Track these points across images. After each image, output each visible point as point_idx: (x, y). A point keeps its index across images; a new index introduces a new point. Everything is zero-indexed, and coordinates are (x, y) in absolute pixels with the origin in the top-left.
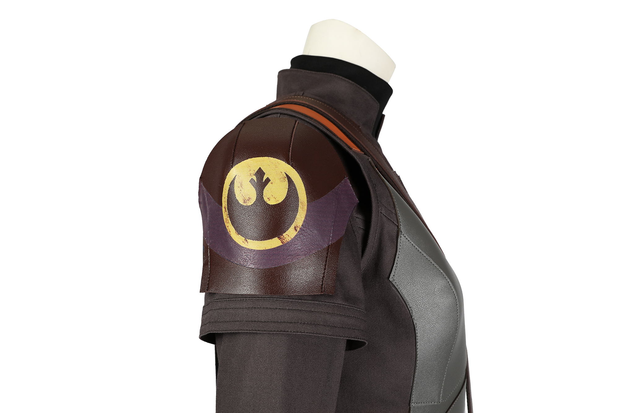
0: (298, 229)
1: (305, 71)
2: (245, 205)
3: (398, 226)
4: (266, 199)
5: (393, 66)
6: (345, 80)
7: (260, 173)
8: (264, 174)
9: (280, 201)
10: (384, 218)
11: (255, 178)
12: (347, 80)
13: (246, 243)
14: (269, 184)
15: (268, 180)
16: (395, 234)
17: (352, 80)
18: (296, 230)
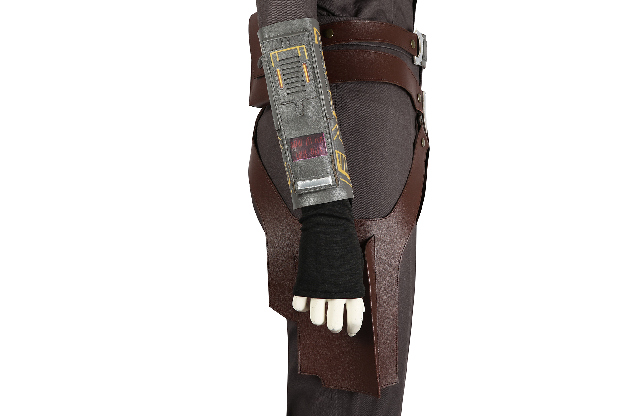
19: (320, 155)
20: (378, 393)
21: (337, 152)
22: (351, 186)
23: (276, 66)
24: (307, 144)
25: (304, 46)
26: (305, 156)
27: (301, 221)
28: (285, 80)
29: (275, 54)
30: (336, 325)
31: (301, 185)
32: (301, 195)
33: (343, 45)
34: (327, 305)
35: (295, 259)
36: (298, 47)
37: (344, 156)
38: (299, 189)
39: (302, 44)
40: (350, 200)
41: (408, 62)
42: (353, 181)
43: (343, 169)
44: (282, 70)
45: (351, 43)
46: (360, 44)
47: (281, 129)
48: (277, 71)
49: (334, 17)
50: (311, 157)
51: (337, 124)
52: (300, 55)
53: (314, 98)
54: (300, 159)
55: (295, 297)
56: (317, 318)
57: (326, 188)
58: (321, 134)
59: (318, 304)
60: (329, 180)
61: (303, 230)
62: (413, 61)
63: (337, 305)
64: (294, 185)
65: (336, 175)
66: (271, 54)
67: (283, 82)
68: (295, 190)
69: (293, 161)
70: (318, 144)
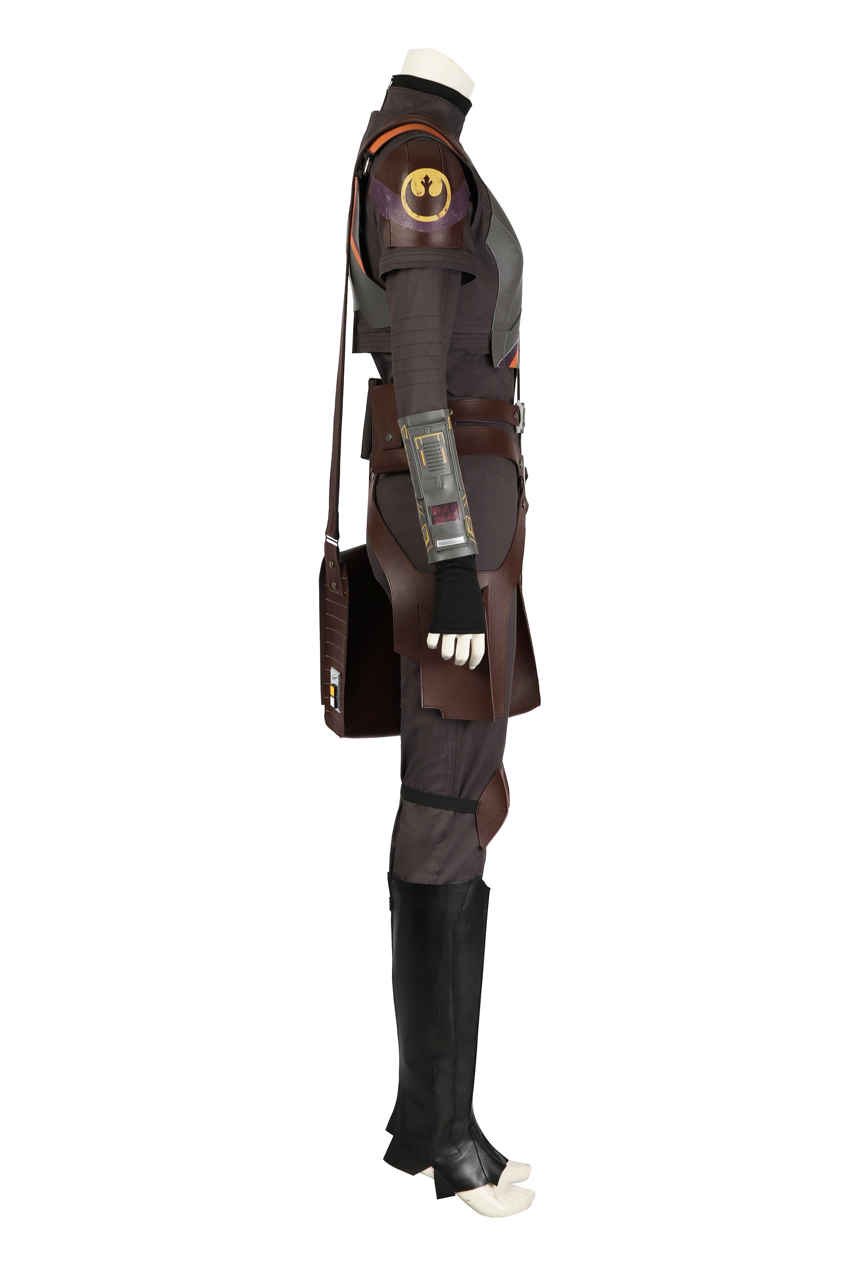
0: (447, 211)
1: (416, 91)
2: (418, 196)
3: (491, 211)
4: (430, 193)
5: (473, 85)
6: (445, 102)
7: (427, 178)
8: (429, 178)
9: (438, 194)
10: (484, 205)
11: (424, 181)
12: (447, 101)
13: (418, 218)
14: (432, 184)
15: (431, 182)
16: (490, 215)
17: (450, 102)
18: (446, 211)
19: (455, 520)
20: (493, 717)
21: (466, 516)
22: (476, 543)
23: (420, 449)
24: (444, 511)
25: (442, 433)
26: (444, 521)
27: (436, 574)
28: (427, 460)
29: (419, 439)
30: (462, 657)
31: (439, 544)
32: (439, 552)
33: (460, 422)
34: (456, 640)
35: (419, 607)
36: (437, 434)
37: (469, 518)
38: (438, 546)
39: (440, 431)
40: (474, 555)
41: (512, 433)
42: (476, 539)
43: (470, 530)
44: (425, 452)
45: (470, 421)
46: (475, 421)
47: (423, 499)
48: (421, 452)
49: (452, 397)
50: (448, 521)
51: (465, 495)
52: (439, 440)
53: (450, 474)
54: (439, 523)
55: (429, 634)
56: (447, 652)
57: (453, 547)
58: (456, 503)
59: (449, 639)
60: (461, 540)
61: (437, 580)
62: (515, 431)
63: (465, 639)
64: (433, 542)
65: (467, 536)
66: (416, 439)
67: (426, 462)
68: (435, 547)
69: (433, 524)
70: (454, 511)
